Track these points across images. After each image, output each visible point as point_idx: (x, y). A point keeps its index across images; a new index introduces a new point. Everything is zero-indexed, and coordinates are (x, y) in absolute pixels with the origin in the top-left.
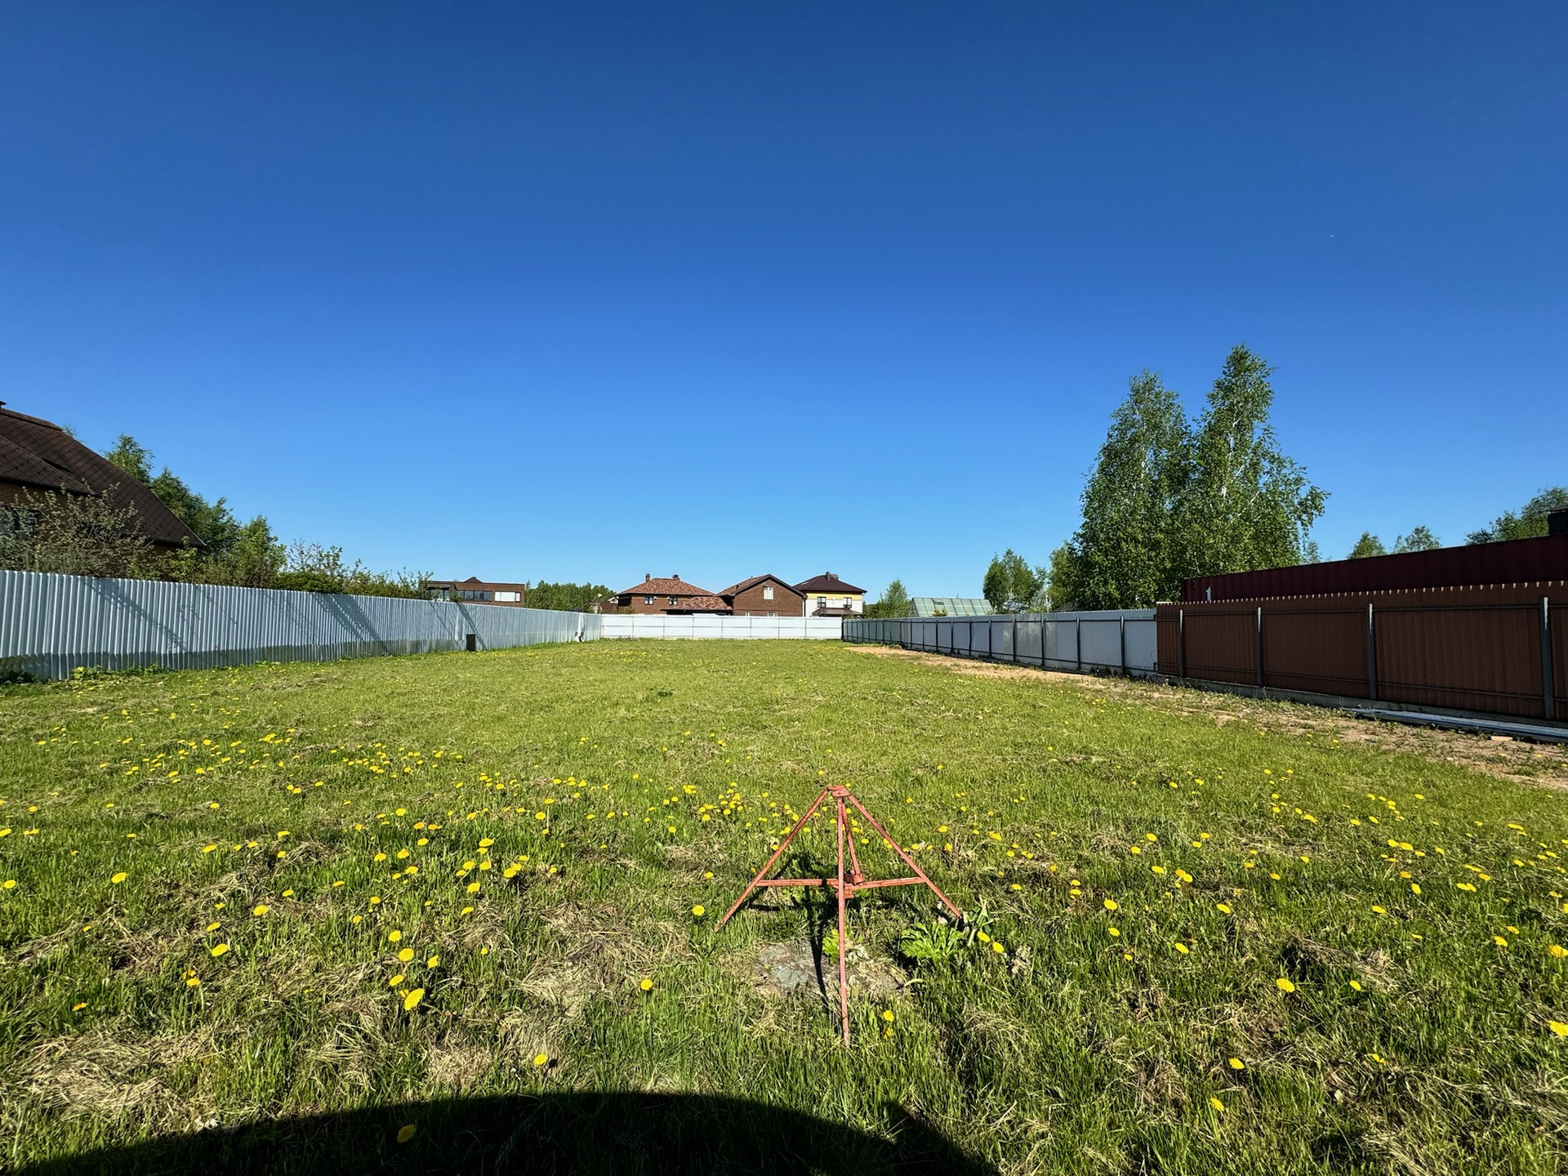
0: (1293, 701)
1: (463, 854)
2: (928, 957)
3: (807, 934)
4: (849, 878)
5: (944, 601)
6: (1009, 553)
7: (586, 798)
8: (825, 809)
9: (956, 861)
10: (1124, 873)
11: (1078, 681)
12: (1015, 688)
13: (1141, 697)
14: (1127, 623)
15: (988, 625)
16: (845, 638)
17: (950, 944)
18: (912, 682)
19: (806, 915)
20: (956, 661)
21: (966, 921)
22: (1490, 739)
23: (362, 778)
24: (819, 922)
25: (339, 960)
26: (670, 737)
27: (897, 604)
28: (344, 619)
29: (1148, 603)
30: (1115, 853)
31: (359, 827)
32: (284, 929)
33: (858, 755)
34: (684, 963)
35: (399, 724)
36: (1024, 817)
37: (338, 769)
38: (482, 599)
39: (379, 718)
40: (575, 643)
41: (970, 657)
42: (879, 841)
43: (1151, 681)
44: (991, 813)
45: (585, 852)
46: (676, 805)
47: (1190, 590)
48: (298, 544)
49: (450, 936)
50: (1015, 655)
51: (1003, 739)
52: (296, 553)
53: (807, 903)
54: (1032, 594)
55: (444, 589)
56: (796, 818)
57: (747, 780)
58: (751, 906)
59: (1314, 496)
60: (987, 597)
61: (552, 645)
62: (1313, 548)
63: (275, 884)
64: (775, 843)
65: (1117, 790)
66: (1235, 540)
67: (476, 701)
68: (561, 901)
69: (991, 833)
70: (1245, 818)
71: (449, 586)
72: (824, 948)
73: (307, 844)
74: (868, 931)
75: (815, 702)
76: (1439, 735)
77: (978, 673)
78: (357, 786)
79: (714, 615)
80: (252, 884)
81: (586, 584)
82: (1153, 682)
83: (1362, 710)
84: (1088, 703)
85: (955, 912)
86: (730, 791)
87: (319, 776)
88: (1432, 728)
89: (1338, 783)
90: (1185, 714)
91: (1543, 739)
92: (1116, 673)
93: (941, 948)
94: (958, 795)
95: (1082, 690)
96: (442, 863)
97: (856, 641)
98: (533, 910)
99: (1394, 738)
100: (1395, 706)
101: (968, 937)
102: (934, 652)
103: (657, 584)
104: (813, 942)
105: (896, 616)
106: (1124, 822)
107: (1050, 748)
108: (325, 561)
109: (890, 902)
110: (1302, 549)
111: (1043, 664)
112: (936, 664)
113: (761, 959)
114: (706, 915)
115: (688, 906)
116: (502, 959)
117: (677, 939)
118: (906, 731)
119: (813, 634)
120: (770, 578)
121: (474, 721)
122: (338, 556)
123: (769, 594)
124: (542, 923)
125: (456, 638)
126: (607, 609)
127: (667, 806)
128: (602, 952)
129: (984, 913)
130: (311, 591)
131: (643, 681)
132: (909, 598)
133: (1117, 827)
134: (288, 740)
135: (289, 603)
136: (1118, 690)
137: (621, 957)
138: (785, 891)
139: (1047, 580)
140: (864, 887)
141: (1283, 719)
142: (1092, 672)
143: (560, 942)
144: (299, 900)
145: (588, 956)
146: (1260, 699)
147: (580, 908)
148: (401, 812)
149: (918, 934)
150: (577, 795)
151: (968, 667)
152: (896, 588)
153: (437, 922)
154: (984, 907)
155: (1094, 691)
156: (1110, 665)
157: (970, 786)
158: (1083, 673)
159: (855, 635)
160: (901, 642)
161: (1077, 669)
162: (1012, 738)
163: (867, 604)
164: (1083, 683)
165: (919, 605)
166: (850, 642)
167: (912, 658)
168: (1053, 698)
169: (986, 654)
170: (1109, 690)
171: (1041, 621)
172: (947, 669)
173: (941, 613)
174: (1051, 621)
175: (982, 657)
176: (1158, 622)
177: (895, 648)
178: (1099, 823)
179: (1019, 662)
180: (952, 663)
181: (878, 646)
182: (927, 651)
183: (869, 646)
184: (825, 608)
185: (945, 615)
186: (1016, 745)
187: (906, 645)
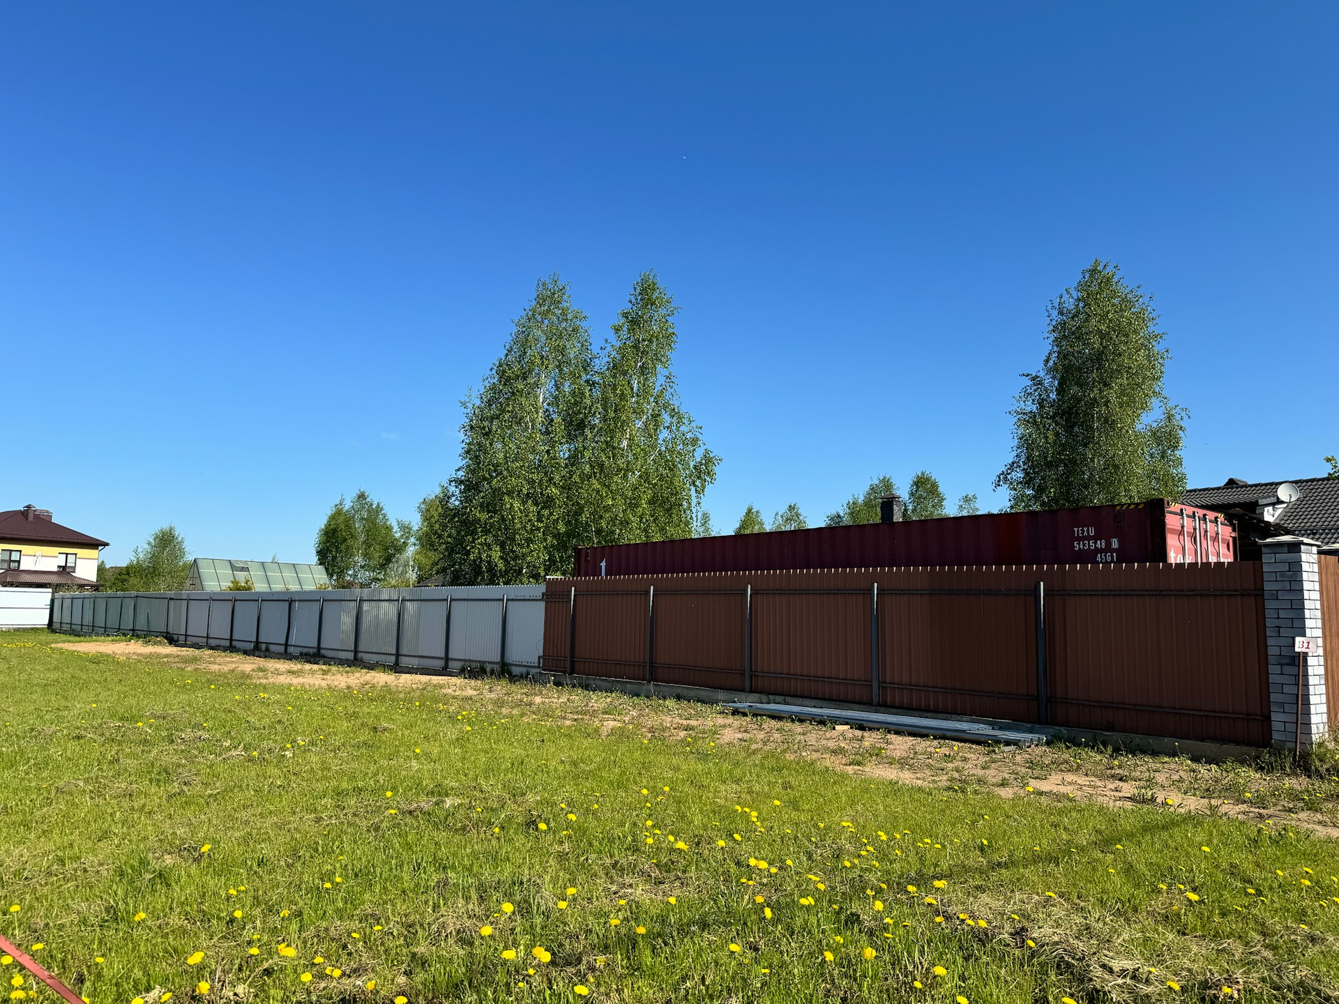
0: (678, 698)
5: (250, 565)
6: (362, 496)
10: (470, 968)
11: (442, 687)
12: (349, 703)
13: (519, 704)
14: (509, 603)
15: (317, 606)
16: (56, 626)
18: (176, 703)
20: (261, 662)
22: (834, 729)
27: (166, 567)
29: (536, 577)
30: (460, 939)
36: (338, 910)
41: (286, 656)
43: (535, 680)
44: (285, 913)
47: (584, 563)
50: (356, 652)
51: (320, 787)
54: (388, 559)
59: (708, 460)
60: (321, 561)
62: (706, 518)
65: (476, 843)
66: (633, 505)
69: (281, 947)
70: (617, 858)
76: (798, 728)
77: (295, 682)
83: (738, 705)
84: (452, 718)
88: (793, 721)
89: (711, 795)
90: (568, 723)
91: (871, 725)
92: (492, 672)
94: (232, 892)
95: (446, 699)
97: (77, 632)
99: (761, 735)
100: (765, 698)
102: (225, 649)
105: (160, 588)
106: (478, 889)
107: (389, 794)
110: (695, 519)
111: (397, 663)
112: (226, 669)
118: (153, 790)
132: (189, 558)
133: (467, 899)
136: (493, 696)
139: (412, 540)
141: (667, 721)
142: (462, 672)
146: (648, 697)
151: (280, 672)
152: (166, 541)
155: (463, 699)
156: (486, 662)
157: (255, 872)
158: (451, 674)
159: (77, 620)
160: (167, 633)
161: (443, 668)
162: (334, 783)
163: (108, 566)
164: (449, 688)
165: (205, 571)
166: (65, 633)
167: (186, 661)
168: (404, 715)
169: (311, 651)
170: (482, 697)
171: (399, 600)
172: (246, 676)
173: (243, 584)
174: (411, 600)
175: (306, 654)
176: (546, 602)
177: (155, 643)
178: (444, 899)
179: (361, 660)
180: (254, 666)
181: (122, 641)
182: (212, 648)
183: (105, 641)
184: (18, 570)
185: (249, 589)
186: (339, 793)
187: (175, 637)
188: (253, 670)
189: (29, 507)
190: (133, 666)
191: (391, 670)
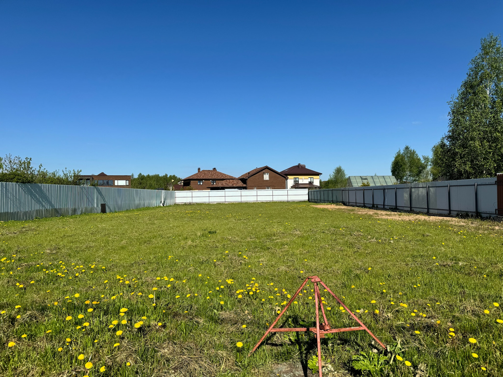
1: (111, 317)
2: (367, 369)
3: (299, 358)
4: (322, 327)
5: (368, 178)
6: (407, 148)
7: (174, 287)
8: (305, 291)
9: (381, 319)
10: (480, 325)
11: (449, 221)
12: (412, 226)
13: (487, 229)
14: (479, 187)
15: (394, 191)
16: (310, 200)
17: (380, 363)
18: (350, 224)
19: (298, 348)
20: (376, 211)
21: (389, 350)
23: (54, 280)
24: (305, 352)
25: (53, 370)
26: (217, 255)
27: (339, 180)
28: (36, 197)
29: (491, 174)
30: (474, 314)
31: (56, 303)
32: (24, 354)
33: (322, 263)
34: (233, 372)
35: (70, 252)
36: (420, 295)
37: (41, 275)
38: (108, 184)
39: (59, 249)
40: (161, 207)
41: (384, 209)
42: (337, 309)
43: (494, 220)
44: (400, 293)
45: (176, 315)
46: (223, 290)
48: (8, 157)
49: (109, 358)
50: (411, 207)
51: (406, 253)
52: (8, 162)
53: (298, 342)
54: (420, 172)
55: (87, 179)
56: (289, 296)
57: (261, 277)
58: (267, 344)
60: (393, 175)
61: (148, 208)
63: (16, 332)
64: (279, 310)
65: (474, 280)
67: (109, 239)
68: (165, 340)
69: (401, 304)
71: (89, 178)
72: (309, 366)
73: (30, 312)
74: (333, 357)
75: (296, 235)
77: (389, 218)
78: (52, 283)
79: (236, 190)
80: (5, 332)
81: (164, 174)
82: (495, 220)
84: (456, 233)
85: (382, 346)
86: (252, 282)
87: (31, 279)
92: (472, 216)
93: (375, 365)
94: (381, 284)
95: (452, 226)
96: (100, 321)
97: (316, 202)
98: (151, 345)
101: (390, 359)
102: (362, 207)
103: (205, 174)
104: (302, 363)
105: (339, 187)
106: (479, 297)
107: (434, 258)
108: (23, 166)
109: (345, 341)
111: (428, 212)
112: (364, 213)
113: (275, 371)
114: (243, 348)
115: (233, 343)
116: (137, 369)
117: (228, 360)
118: (348, 250)
119: (291, 198)
120: (267, 168)
121: (109, 249)
122: (29, 163)
123: (266, 177)
124: (156, 352)
125: (95, 206)
126: (178, 188)
127: (218, 291)
128: (189, 366)
129: (399, 346)
130: (17, 182)
131: (200, 226)
132: (347, 177)
133: (475, 300)
134: (13, 261)
135: (6, 188)
136: (473, 225)
137: (199, 369)
138: (285, 336)
139: (430, 163)
140: (330, 332)
142: (457, 216)
143: (166, 361)
144: (29, 340)
145: (182, 368)
147: (175, 344)
148: (77, 295)
149: (361, 358)
150: (169, 286)
151: (383, 215)
152: (339, 171)
153: (101, 351)
154: (399, 343)
155: (459, 226)
156: (469, 212)
157: (387, 279)
158: (452, 217)
159: (316, 198)
160: (343, 202)
161: (448, 214)
162: (411, 253)
163: (322, 181)
164: (452, 222)
165: (353, 180)
166: (313, 202)
167: (349, 210)
168: (434, 231)
169: (394, 207)
170: (468, 226)
171: (426, 187)
172: (371, 216)
173: (366, 184)
174: (432, 187)
175: (391, 208)
176: (498, 185)
177: (339, 205)
178: (464, 298)
179: (413, 211)
180: (373, 213)
181: (329, 204)
182: (358, 206)
183: (324, 205)
184: (298, 184)
185: (369, 185)
186: (413, 256)
187: (346, 203)
188: (373, 214)
189: (299, 164)
190: (334, 212)
191: (426, 214)
